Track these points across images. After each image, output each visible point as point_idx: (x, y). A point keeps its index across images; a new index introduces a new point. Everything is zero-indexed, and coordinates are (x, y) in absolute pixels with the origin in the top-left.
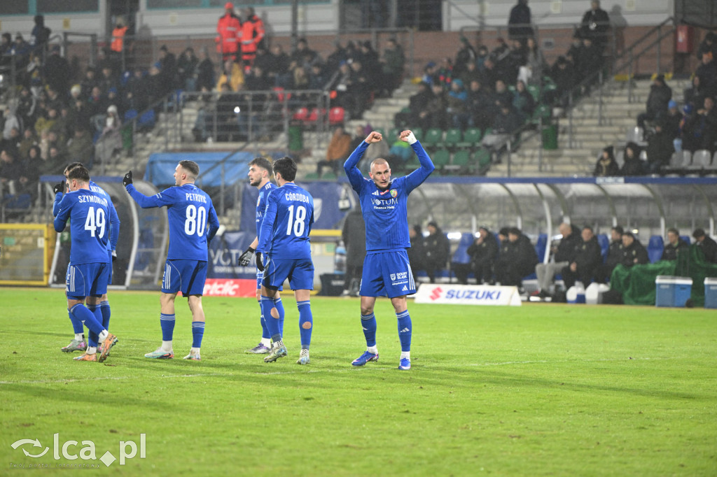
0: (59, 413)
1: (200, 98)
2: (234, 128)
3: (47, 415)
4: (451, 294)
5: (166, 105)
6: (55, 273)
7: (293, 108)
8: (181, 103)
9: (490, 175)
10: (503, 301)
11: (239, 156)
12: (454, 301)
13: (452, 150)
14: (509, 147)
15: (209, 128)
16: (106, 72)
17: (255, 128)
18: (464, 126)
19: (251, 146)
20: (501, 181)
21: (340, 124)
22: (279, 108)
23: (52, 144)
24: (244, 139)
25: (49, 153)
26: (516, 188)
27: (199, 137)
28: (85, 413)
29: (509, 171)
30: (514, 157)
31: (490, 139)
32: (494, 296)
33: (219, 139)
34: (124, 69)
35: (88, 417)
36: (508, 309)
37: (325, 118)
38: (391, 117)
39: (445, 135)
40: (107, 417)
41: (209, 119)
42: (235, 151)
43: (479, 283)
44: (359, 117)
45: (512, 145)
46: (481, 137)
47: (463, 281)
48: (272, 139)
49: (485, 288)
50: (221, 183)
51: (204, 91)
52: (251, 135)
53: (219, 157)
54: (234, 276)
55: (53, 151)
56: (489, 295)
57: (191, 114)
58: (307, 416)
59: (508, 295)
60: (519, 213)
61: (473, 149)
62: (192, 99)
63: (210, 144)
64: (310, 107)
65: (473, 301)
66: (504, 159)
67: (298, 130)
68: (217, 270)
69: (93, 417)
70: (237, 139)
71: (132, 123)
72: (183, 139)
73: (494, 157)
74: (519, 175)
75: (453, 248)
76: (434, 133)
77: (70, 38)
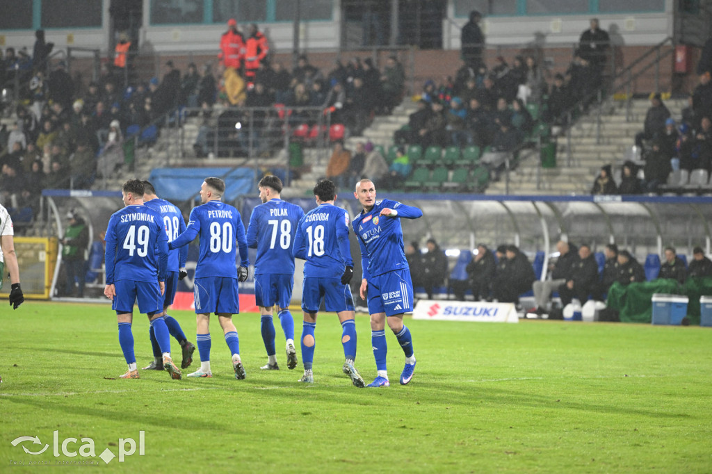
0: (58, 426)
1: (201, 114)
2: (235, 144)
3: (47, 427)
4: (448, 311)
5: (168, 120)
6: (56, 287)
7: (294, 124)
8: (183, 119)
9: (488, 192)
10: (499, 318)
11: (240, 171)
12: (451, 317)
13: (451, 167)
14: (507, 165)
15: (211, 144)
16: (108, 87)
17: (256, 144)
19: (252, 162)
20: (500, 199)
21: (341, 141)
22: (280, 124)
23: (55, 158)
24: (245, 155)
25: (51, 167)
26: (514, 206)
27: (201, 154)
28: (84, 426)
29: (507, 189)
30: (513, 174)
31: (489, 157)
32: (492, 313)
33: (220, 155)
34: (126, 84)
35: (87, 430)
36: (505, 326)
37: (325, 135)
38: (391, 134)
39: (444, 152)
40: (106, 430)
41: (210, 135)
42: (235, 167)
43: (477, 300)
44: (359, 134)
45: (511, 163)
46: (481, 155)
47: (461, 298)
48: (272, 154)
49: (482, 305)
51: (205, 106)
52: (252, 151)
53: (220, 173)
55: (55, 165)
56: (486, 312)
57: (192, 130)
58: (305, 430)
59: (505, 312)
60: (517, 230)
61: (472, 167)
62: (195, 114)
63: (211, 159)
64: (311, 124)
65: (471, 318)
66: (503, 176)
67: (300, 145)
69: (93, 431)
70: (238, 154)
71: (134, 139)
72: (185, 155)
73: (493, 175)
74: (517, 193)
75: (451, 265)
76: (434, 150)
77: (74, 53)
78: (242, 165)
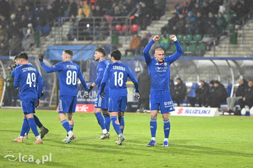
1: (71, 20)
2: (87, 34)
4: (187, 112)
5: (55, 23)
6: (3, 101)
7: (114, 25)
8: (62, 22)
9: (205, 56)
10: (211, 115)
11: (89, 47)
12: (189, 115)
13: (188, 44)
14: (214, 43)
15: (75, 34)
16: (27, 8)
17: (96, 34)
18: (193, 33)
19: (94, 42)
20: (211, 59)
22: (107, 25)
24: (91, 39)
25: (0, 46)
26: (217, 62)
27: (70, 38)
29: (214, 54)
30: (217, 47)
31: (206, 39)
32: (207, 112)
33: (80, 39)
34: (35, 6)
37: (129, 29)
38: (160, 29)
39: (185, 37)
41: (75, 30)
42: (87, 45)
43: (200, 106)
44: (144, 29)
45: (216, 42)
46: (202, 39)
47: (193, 106)
48: (104, 39)
49: (203, 108)
50: (80, 60)
51: (73, 17)
52: (95, 38)
53: (80, 48)
54: (86, 103)
55: (2, 44)
56: (205, 112)
57: (67, 28)
59: (212, 111)
60: (219, 73)
61: (198, 44)
62: (68, 20)
63: (75, 41)
64: (122, 25)
65: (198, 115)
66: (212, 48)
67: (116, 35)
68: (78, 100)
70: (88, 39)
71: (39, 32)
72: (63, 39)
73: (208, 48)
74: (219, 56)
75: (188, 90)
76: (180, 36)
78: (90, 44)
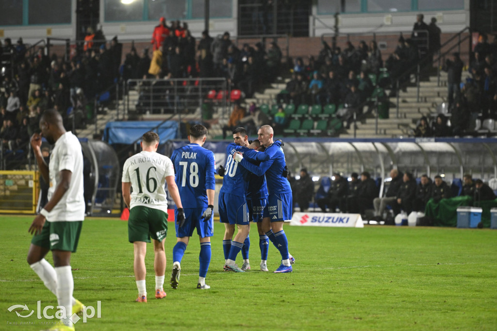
1: (141, 83)
2: (164, 104)
7: (205, 91)
8: (128, 87)
9: (342, 136)
10: (350, 224)
11: (168, 123)
12: (316, 224)
13: (315, 119)
15: (147, 104)
19: (177, 117)
20: (350, 141)
21: (238, 102)
22: (196, 90)
24: (171, 112)
26: (361, 146)
29: (355, 134)
30: (359, 124)
31: (342, 112)
32: (345, 220)
33: (155, 112)
36: (354, 230)
37: (227, 97)
38: (273, 96)
39: (310, 109)
41: (147, 98)
42: (165, 120)
44: (251, 96)
46: (336, 110)
48: (191, 111)
49: (339, 215)
52: (176, 110)
53: (154, 125)
56: (341, 220)
57: (134, 96)
60: (362, 163)
61: (330, 119)
62: (136, 84)
63: (148, 115)
64: (217, 90)
65: (330, 224)
67: (209, 106)
70: (166, 112)
72: (130, 112)
73: (345, 124)
76: (303, 107)
77: (52, 42)
78: (170, 119)
